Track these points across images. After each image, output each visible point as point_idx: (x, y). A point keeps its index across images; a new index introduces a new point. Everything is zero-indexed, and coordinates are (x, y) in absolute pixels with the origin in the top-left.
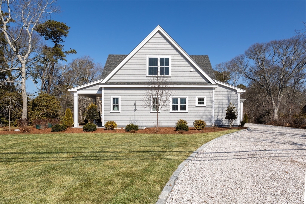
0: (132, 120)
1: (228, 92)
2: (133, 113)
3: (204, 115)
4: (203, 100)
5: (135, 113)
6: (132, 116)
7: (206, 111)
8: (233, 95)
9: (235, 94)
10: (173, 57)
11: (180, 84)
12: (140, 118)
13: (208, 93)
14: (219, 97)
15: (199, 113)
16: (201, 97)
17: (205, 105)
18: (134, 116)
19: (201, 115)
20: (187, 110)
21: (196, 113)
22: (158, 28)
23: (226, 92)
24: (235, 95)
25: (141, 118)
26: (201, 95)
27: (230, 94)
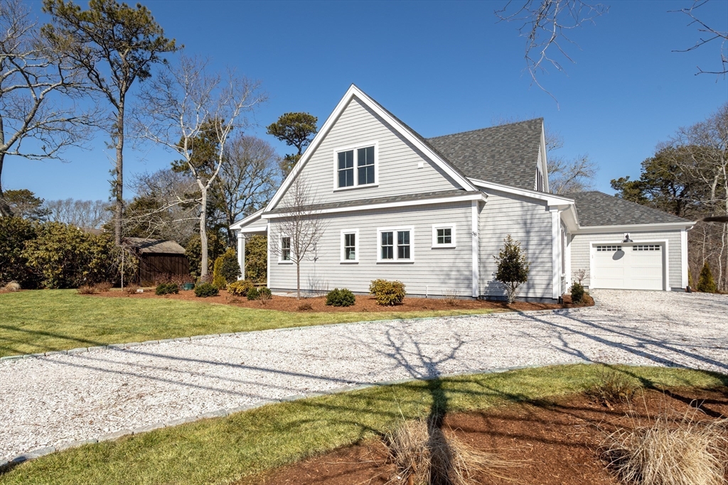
0: (311, 278)
1: (526, 208)
2: (313, 265)
3: (454, 269)
4: (448, 232)
5: (316, 265)
6: (311, 272)
7: (458, 261)
8: (538, 216)
9: (544, 211)
10: (382, 143)
11: (394, 199)
12: (323, 275)
13: (463, 215)
14: (499, 223)
15: (440, 265)
16: (444, 226)
17: (453, 244)
18: (313, 272)
19: (445, 269)
20: (412, 258)
21: (434, 265)
22: (353, 90)
23: (520, 209)
24: (545, 216)
25: (326, 275)
26: (443, 220)
27: (529, 213)
